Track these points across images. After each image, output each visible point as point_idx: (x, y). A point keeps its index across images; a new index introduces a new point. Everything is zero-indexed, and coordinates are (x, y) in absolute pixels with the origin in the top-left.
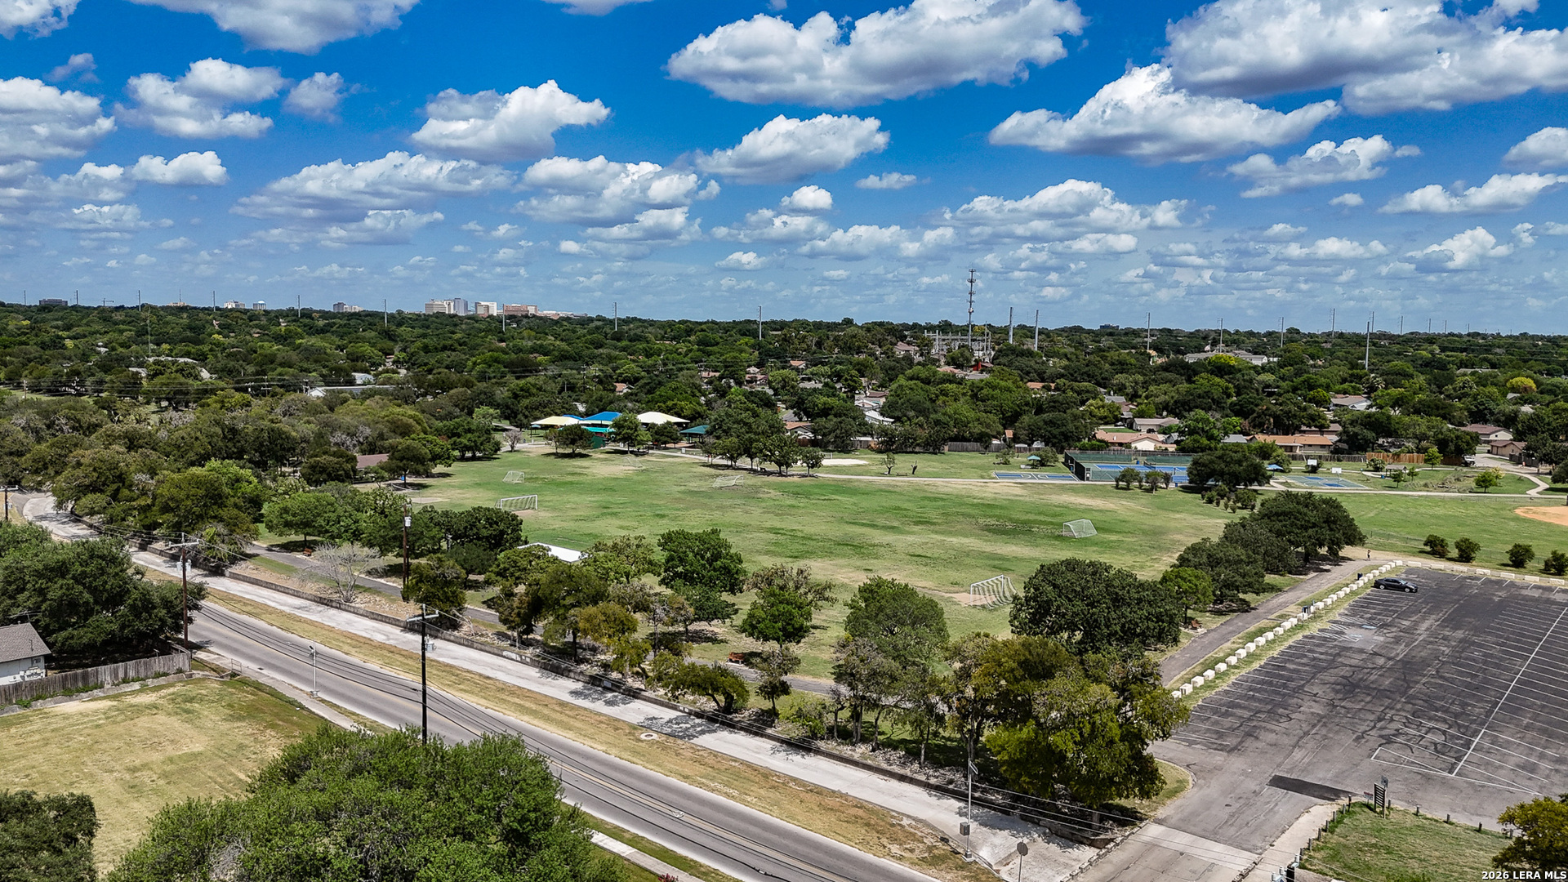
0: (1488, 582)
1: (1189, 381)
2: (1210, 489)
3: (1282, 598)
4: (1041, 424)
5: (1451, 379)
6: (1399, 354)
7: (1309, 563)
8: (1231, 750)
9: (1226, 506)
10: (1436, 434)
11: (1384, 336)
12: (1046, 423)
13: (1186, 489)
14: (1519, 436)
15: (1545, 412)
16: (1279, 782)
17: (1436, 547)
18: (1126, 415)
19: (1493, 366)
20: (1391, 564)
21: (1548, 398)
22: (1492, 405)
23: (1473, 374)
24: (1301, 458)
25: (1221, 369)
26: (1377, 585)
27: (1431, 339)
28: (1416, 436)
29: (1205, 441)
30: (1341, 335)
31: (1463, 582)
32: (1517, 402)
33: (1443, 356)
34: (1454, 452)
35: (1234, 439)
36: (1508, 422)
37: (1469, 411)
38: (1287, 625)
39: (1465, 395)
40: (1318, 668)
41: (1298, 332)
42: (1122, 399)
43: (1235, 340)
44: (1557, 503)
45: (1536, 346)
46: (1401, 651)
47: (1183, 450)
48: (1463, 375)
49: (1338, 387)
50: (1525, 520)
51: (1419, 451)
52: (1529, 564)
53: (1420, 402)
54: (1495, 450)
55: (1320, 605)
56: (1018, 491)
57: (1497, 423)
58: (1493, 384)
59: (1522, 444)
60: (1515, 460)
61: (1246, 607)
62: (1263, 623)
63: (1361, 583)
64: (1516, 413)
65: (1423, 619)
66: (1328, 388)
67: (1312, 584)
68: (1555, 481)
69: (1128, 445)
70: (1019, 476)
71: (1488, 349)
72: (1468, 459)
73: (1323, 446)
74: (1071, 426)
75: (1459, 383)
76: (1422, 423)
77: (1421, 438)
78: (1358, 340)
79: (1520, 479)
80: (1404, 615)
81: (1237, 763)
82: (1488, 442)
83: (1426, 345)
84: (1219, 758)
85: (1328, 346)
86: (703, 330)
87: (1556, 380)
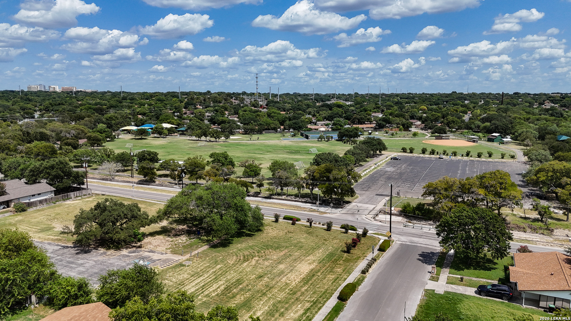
0: (417, 157)
1: (331, 110)
2: (344, 140)
3: (369, 163)
4: (292, 124)
5: (404, 107)
6: (388, 100)
7: (374, 156)
8: (366, 191)
9: (350, 144)
10: (402, 123)
11: (383, 94)
12: (293, 123)
13: (337, 140)
14: (423, 123)
15: (430, 115)
16: (377, 195)
17: (404, 150)
18: (314, 121)
19: (415, 103)
20: (394, 155)
21: (430, 112)
22: (416, 114)
23: (410, 106)
24: (366, 131)
25: (339, 106)
26: (391, 159)
27: (397, 95)
28: (396, 123)
29: (339, 127)
30: (371, 95)
31: (411, 157)
32: (421, 113)
33: (401, 100)
34: (406, 127)
35: (347, 126)
36: (420, 119)
37: (410, 116)
38: (373, 168)
39: (409, 111)
40: (381, 176)
41: (358, 94)
42: (311, 116)
43: (339, 97)
44: (433, 139)
45: (427, 97)
46: (399, 171)
47: (333, 130)
48: (407, 106)
49: (373, 111)
50: (425, 143)
51: (398, 127)
52: (426, 153)
53: (397, 114)
54: (417, 127)
55: (379, 164)
56: (291, 143)
57: (417, 119)
58: (415, 108)
59: (424, 125)
60: (422, 129)
61: (361, 165)
62: (366, 168)
63: (388, 159)
64: (422, 116)
65: (403, 165)
66: (370, 111)
67: (375, 160)
68: (432, 134)
69: (317, 129)
70: (289, 139)
71: (413, 98)
72: (410, 129)
73: (372, 127)
74: (301, 124)
75: (406, 108)
76: (398, 120)
77: (398, 124)
78: (376, 96)
79: (423, 134)
80: (398, 165)
81: (367, 193)
82: (415, 125)
83: (396, 97)
84: (364, 192)
85: (367, 98)
86: (157, 96)
87: (432, 107)
